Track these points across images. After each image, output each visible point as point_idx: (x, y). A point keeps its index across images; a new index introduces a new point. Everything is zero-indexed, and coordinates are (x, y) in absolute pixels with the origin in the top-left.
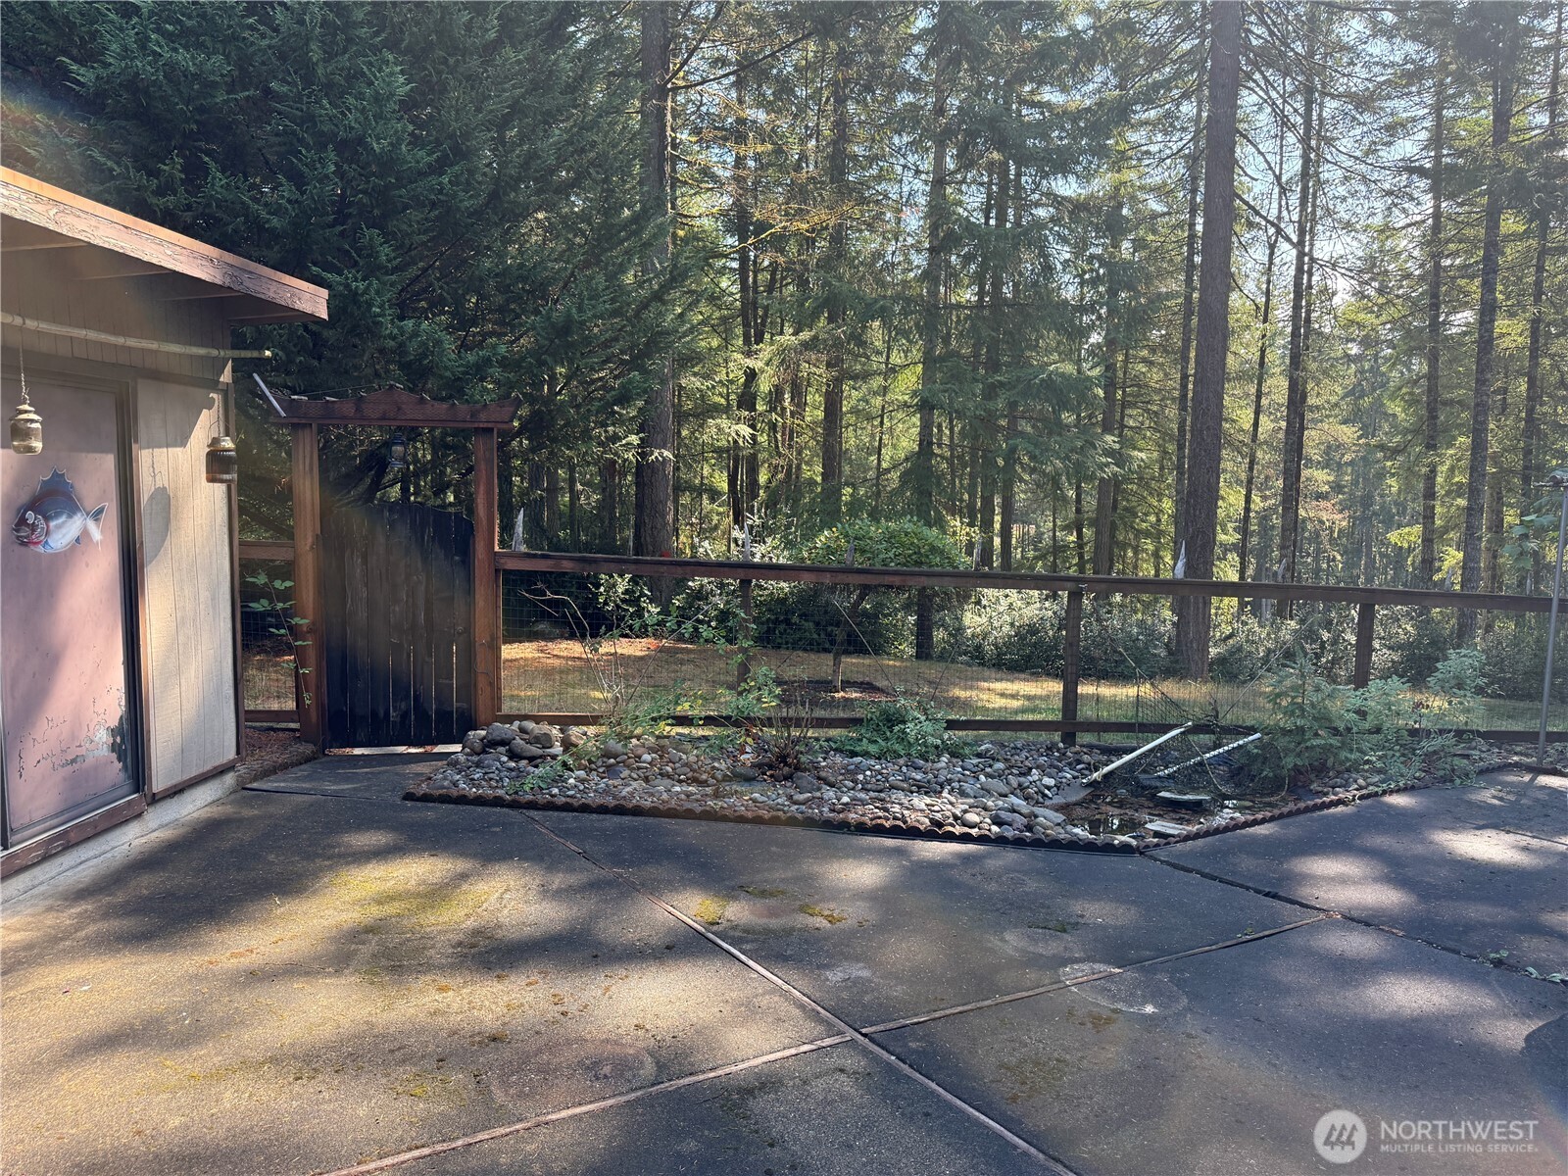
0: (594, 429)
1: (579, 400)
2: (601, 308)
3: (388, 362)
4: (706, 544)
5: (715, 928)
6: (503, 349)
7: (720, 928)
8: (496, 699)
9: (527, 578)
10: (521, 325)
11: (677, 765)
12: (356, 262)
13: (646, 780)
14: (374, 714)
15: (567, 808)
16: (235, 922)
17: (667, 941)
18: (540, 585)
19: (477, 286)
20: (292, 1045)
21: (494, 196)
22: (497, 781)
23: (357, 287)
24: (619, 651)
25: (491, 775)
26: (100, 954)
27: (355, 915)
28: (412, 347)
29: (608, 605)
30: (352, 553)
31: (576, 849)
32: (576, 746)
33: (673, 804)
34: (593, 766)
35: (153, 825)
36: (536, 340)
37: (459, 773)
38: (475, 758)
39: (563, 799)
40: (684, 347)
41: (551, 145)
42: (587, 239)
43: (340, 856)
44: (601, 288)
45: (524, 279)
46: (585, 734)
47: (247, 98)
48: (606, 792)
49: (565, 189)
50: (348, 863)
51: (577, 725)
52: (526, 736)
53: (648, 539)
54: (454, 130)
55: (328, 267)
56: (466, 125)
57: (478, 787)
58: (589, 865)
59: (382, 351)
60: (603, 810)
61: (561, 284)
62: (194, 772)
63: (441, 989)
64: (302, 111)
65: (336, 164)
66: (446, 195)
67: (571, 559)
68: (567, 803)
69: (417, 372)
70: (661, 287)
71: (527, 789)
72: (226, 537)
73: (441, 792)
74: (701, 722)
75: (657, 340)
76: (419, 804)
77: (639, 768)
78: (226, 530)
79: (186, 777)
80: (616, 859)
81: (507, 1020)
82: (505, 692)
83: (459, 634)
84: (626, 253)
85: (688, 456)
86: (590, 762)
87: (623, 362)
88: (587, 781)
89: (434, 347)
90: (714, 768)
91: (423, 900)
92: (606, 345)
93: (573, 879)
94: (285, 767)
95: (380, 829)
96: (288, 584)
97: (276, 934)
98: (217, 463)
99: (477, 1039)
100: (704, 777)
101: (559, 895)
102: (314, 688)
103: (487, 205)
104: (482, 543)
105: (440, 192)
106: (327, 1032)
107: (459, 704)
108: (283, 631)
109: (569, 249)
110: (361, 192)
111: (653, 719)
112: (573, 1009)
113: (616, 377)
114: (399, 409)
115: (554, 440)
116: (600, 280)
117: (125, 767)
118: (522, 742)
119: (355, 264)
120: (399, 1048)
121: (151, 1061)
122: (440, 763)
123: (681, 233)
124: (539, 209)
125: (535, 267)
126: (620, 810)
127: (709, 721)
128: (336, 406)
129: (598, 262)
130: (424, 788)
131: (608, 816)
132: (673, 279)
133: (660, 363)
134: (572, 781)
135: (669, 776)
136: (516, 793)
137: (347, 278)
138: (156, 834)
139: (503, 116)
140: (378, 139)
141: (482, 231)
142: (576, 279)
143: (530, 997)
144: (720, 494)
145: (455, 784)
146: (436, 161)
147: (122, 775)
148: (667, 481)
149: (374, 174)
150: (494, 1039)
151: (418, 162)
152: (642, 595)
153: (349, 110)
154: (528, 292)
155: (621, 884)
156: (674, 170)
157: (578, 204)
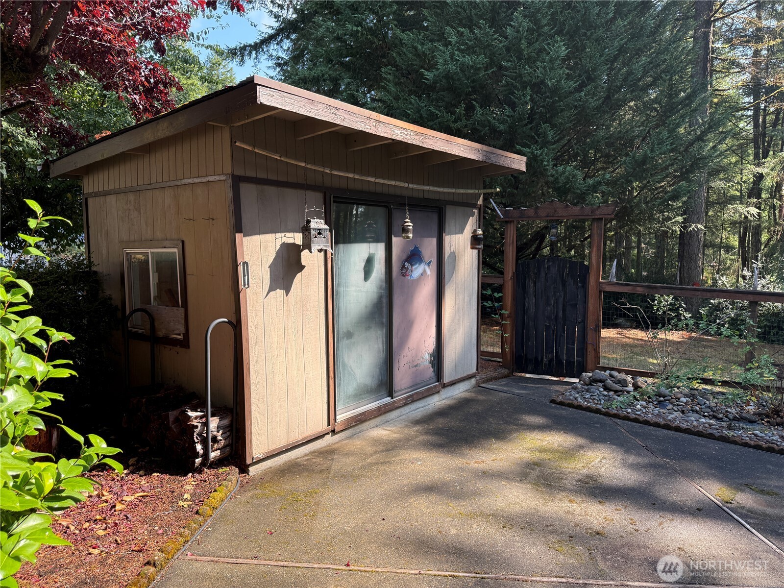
0: (656, 214)
1: (648, 199)
2: (664, 148)
3: (549, 187)
4: (724, 278)
5: (729, 505)
6: (608, 176)
7: (733, 506)
8: (597, 358)
9: (617, 296)
10: (618, 162)
11: (703, 407)
12: (537, 141)
13: (683, 412)
14: (536, 358)
15: (636, 420)
16: (476, 447)
17: (698, 506)
18: (623, 300)
19: (595, 146)
20: (502, 510)
21: (608, 98)
22: (598, 401)
23: (537, 153)
24: (668, 338)
25: (594, 397)
26: (425, 450)
27: (529, 455)
28: (562, 179)
29: (659, 311)
30: (529, 280)
31: (642, 444)
32: (641, 388)
33: (701, 428)
34: (650, 400)
35: (444, 397)
36: (626, 169)
37: (578, 393)
38: (586, 387)
39: (634, 416)
40: (714, 165)
41: (640, 66)
42: (658, 112)
43: (522, 425)
44: (665, 138)
45: (621, 139)
46: (646, 382)
47: (492, 72)
48: (659, 415)
49: (645, 89)
50: (525, 429)
51: (641, 376)
52: (614, 379)
53: (685, 275)
54: (589, 68)
55: (524, 145)
56: (595, 64)
57: (588, 402)
58: (649, 453)
59: (547, 183)
60: (657, 425)
61: (641, 139)
62: (459, 376)
63: (571, 501)
64: (516, 73)
65: (530, 95)
66: (583, 101)
67: (642, 286)
68: (636, 418)
69: (563, 191)
70: (702, 132)
71: (614, 407)
72: (477, 273)
73: (569, 401)
74: (720, 384)
75: (698, 163)
76: (558, 406)
77: (678, 405)
78: (477, 270)
79: (456, 378)
80: (665, 454)
81: (605, 525)
82: (602, 354)
83: (579, 323)
84: (681, 117)
85: (713, 227)
86: (649, 397)
87: (676, 177)
88: (648, 408)
89: (572, 178)
90: (727, 411)
91: (561, 455)
92: (666, 168)
93: (640, 460)
94: (496, 379)
95: (539, 415)
96: (500, 295)
97: (494, 457)
98: (475, 240)
99: (590, 531)
100: (721, 416)
101: (633, 467)
102: (509, 344)
103: (603, 103)
104: (593, 277)
105: (580, 100)
106: (517, 508)
107: (578, 359)
108: (497, 316)
109: (647, 119)
110: (541, 107)
111: (689, 379)
112: (642, 529)
113: (670, 186)
114: (555, 211)
115: (633, 222)
116: (665, 134)
117: (434, 371)
118: (611, 382)
119: (537, 142)
120: (550, 526)
121: (444, 502)
122: (567, 387)
123: (716, 100)
124: (632, 100)
125: (627, 132)
126: (667, 427)
127: (725, 383)
128: (526, 211)
129: (664, 123)
130: (560, 398)
131: (660, 429)
132: (710, 127)
133: (699, 176)
134: (639, 406)
135: (697, 412)
136: (608, 408)
137: (533, 149)
138: (444, 401)
139: (614, 55)
140: (551, 79)
141: (600, 116)
142: (650, 134)
143: (617, 517)
144: (733, 248)
145: (576, 399)
146: (578, 86)
147: (433, 374)
148: (699, 242)
149: (548, 97)
150: (598, 534)
151: (569, 88)
152: (680, 306)
153: (538, 69)
154: (623, 145)
155: (668, 468)
156: (712, 65)
157: (653, 94)
